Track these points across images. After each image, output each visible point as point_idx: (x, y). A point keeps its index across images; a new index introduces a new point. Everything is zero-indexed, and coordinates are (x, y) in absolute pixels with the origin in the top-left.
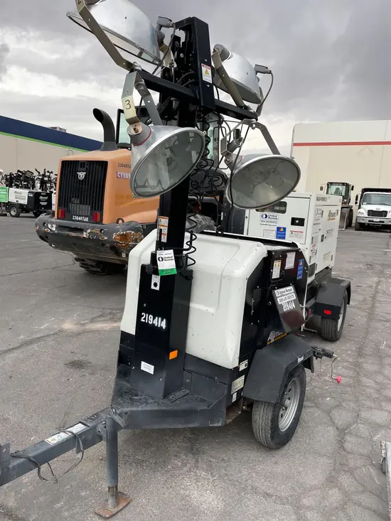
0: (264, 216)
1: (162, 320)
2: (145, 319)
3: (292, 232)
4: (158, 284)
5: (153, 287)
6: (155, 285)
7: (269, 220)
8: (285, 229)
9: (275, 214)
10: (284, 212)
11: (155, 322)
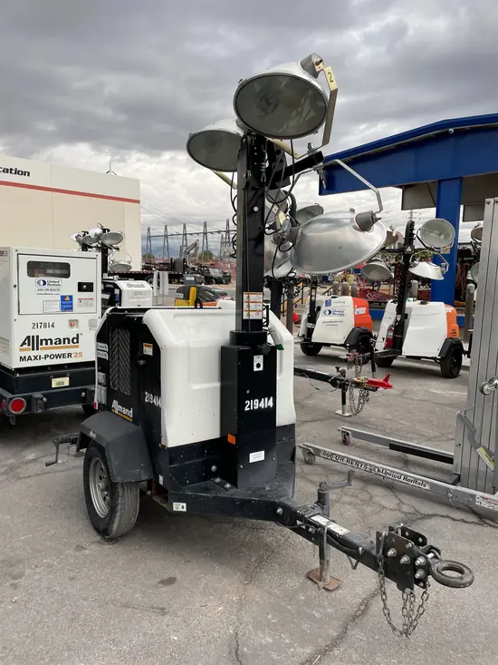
0: (42, 283)
1: (269, 399)
2: (249, 407)
3: (80, 300)
4: (262, 364)
5: (256, 369)
6: (258, 366)
7: (50, 287)
8: (71, 297)
9: (56, 279)
10: (67, 276)
11: (262, 405)
